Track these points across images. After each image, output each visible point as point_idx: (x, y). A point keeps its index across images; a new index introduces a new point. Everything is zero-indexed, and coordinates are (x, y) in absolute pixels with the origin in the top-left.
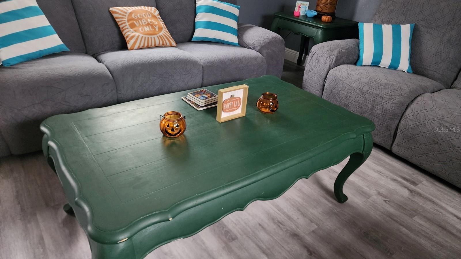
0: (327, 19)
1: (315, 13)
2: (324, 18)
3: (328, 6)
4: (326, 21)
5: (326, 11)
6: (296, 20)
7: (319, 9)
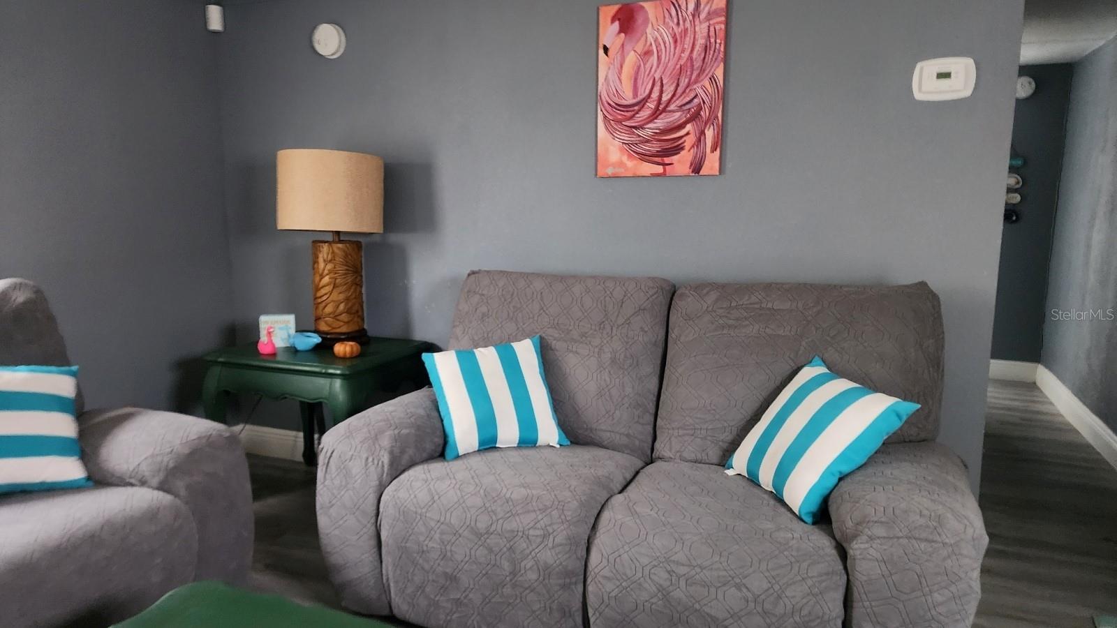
0: (348, 349)
1: (316, 339)
2: (340, 349)
3: (344, 317)
4: (348, 356)
5: (344, 329)
6: (268, 364)
7: (323, 327)
